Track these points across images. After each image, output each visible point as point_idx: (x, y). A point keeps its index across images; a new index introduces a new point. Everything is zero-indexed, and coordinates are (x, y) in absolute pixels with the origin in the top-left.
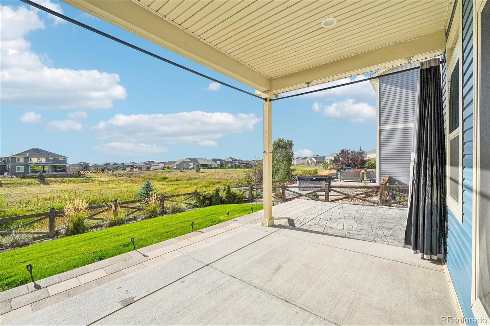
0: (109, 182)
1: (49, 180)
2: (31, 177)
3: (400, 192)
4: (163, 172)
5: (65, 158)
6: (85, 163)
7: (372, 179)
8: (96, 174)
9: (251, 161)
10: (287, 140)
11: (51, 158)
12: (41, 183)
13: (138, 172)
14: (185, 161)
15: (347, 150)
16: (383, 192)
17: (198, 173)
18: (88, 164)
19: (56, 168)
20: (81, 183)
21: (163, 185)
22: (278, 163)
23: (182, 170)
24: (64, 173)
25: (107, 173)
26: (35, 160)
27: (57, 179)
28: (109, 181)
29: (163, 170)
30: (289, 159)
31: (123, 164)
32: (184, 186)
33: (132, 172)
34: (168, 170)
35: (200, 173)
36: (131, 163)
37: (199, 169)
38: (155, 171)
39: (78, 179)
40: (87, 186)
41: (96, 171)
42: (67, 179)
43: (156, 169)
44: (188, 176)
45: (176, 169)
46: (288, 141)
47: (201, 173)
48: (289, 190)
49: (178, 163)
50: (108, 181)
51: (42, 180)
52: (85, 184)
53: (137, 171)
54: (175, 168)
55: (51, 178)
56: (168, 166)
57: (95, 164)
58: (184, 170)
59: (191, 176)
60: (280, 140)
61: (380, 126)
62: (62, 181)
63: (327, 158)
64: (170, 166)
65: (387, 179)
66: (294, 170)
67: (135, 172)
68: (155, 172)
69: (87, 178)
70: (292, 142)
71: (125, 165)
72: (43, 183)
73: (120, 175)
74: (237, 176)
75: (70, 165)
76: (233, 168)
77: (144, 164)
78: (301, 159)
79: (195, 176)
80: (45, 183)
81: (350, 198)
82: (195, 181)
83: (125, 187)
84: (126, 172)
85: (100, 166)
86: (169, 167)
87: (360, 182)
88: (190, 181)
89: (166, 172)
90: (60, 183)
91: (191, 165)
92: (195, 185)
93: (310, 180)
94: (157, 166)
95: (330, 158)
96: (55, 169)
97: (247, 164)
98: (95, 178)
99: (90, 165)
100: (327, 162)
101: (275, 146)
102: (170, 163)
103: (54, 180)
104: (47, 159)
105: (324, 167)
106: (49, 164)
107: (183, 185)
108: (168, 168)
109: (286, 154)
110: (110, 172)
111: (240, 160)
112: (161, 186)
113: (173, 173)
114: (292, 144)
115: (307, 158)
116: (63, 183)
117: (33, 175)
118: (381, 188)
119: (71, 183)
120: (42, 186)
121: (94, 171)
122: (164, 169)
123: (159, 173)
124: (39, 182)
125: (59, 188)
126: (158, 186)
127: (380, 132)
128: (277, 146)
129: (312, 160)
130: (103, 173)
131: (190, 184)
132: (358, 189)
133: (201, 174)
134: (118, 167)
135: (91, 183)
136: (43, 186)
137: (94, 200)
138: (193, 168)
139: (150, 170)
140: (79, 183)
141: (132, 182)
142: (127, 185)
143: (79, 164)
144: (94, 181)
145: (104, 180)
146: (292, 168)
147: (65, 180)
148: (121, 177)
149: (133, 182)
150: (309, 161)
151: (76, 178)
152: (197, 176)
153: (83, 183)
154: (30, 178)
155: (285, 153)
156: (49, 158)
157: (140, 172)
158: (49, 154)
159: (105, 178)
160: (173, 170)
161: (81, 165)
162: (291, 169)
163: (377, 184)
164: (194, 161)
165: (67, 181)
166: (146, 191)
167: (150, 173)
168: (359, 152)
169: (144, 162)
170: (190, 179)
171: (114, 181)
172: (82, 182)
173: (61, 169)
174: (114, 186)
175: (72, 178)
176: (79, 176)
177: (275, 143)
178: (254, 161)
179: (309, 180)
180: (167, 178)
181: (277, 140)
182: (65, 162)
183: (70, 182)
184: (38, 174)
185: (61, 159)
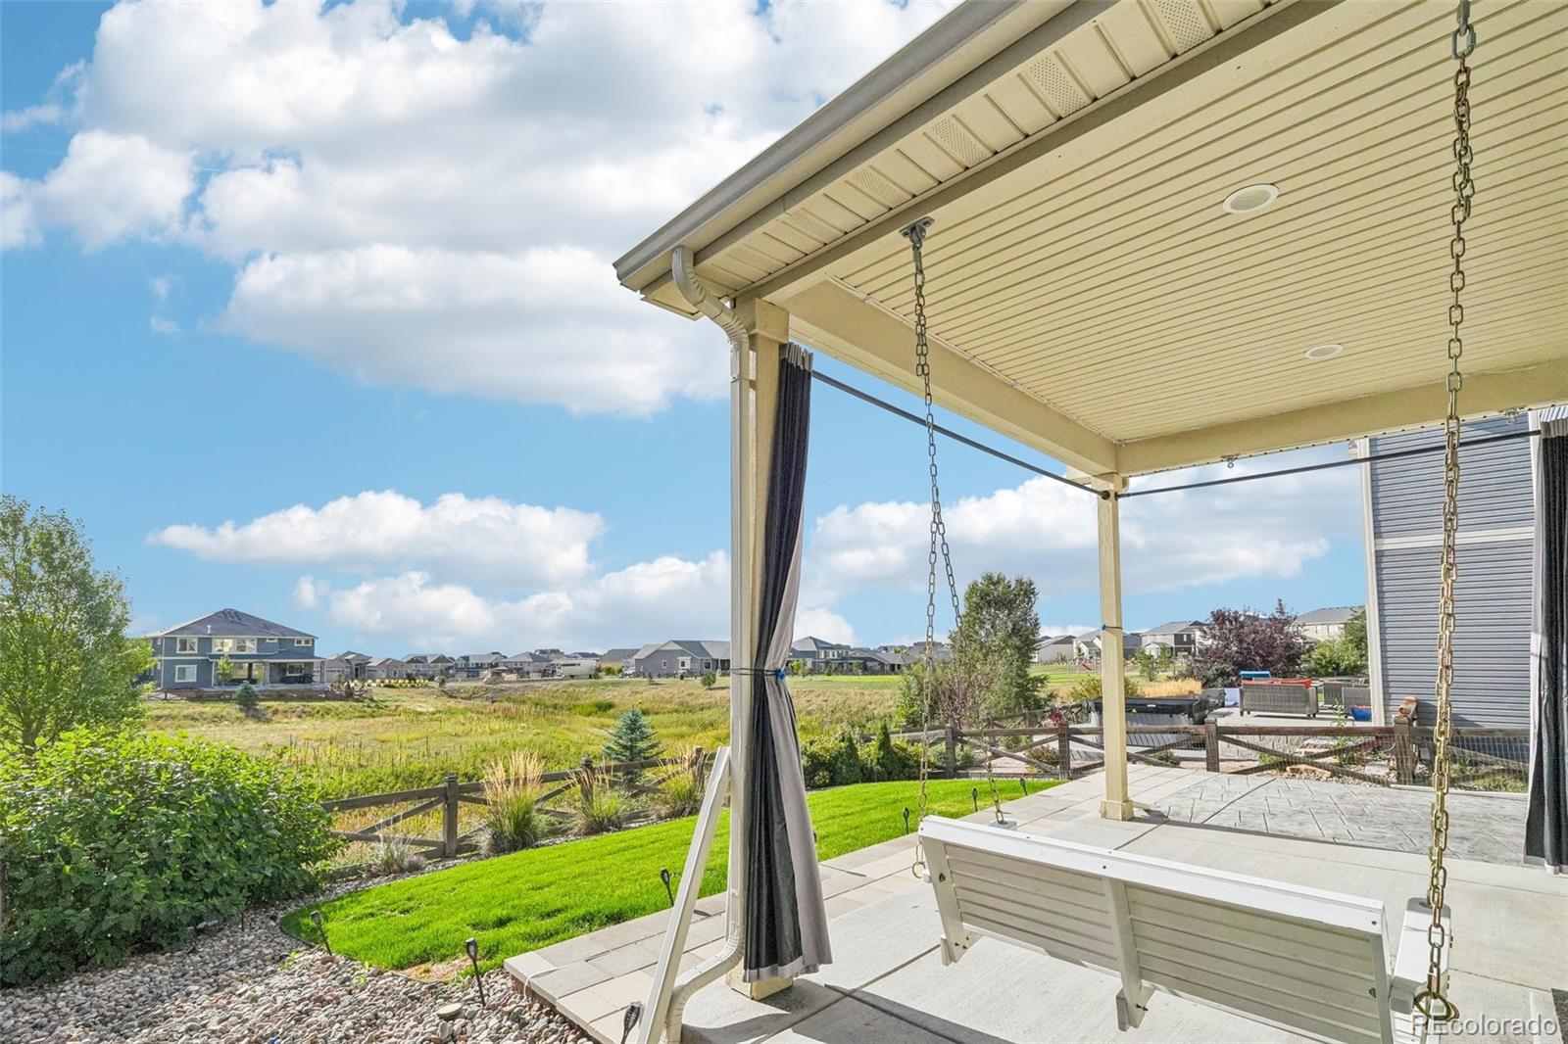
0: (437, 715)
1: (269, 707)
2: (218, 698)
3: (1463, 747)
4: (594, 683)
5: (311, 640)
6: (359, 655)
7: (1353, 710)
8: (395, 690)
9: (875, 651)
10: (1017, 581)
11: (272, 639)
12: (247, 716)
13: (517, 685)
14: (664, 649)
15: (1236, 612)
16: (1405, 747)
17: (711, 689)
18: (367, 660)
19: (284, 671)
20: (359, 717)
21: (602, 726)
22: (985, 656)
23: (656, 680)
24: (308, 686)
25: (426, 686)
26: (227, 645)
27: (289, 704)
28: (440, 712)
29: (593, 680)
30: (1025, 641)
31: (466, 658)
32: (672, 730)
33: (499, 686)
34: (608, 679)
35: (715, 689)
36: (488, 655)
37: (711, 677)
38: (569, 682)
39: (347, 705)
40: (377, 726)
41: (392, 681)
42: (317, 704)
43: (572, 677)
44: (677, 700)
45: (637, 675)
46: (1019, 582)
47: (718, 688)
48: (1081, 741)
49: (640, 656)
50: (433, 714)
51: (249, 708)
52: (371, 720)
53: (514, 682)
54: (631, 672)
55: (275, 700)
56: (609, 665)
57: (388, 659)
58: (663, 680)
59: (688, 698)
60: (989, 578)
61: (1375, 538)
62: (303, 711)
63: (1146, 640)
64: (616, 666)
65: (1412, 707)
66: (1042, 680)
67: (507, 685)
68: (571, 685)
69: (375, 701)
70: (1031, 584)
71: (471, 661)
72: (252, 716)
73: (463, 695)
74: (840, 699)
75: (323, 663)
76: (819, 673)
77: (531, 660)
78: (1054, 643)
79: (701, 701)
80: (259, 717)
81: (1288, 768)
82: (707, 716)
83: (492, 732)
84: (480, 684)
85: (402, 664)
86: (610, 668)
87: (1309, 718)
88: (691, 717)
89: (606, 684)
90: (300, 717)
91: (683, 664)
92: (704, 727)
93: (1138, 712)
94: (574, 665)
95: (1159, 639)
96: (281, 673)
97: (866, 660)
98: (397, 704)
99: (374, 663)
100: (1147, 653)
101: (975, 600)
102: (616, 654)
103: (281, 708)
104: (261, 641)
105: (1143, 671)
106: (265, 657)
107: (667, 727)
108: (609, 671)
109: (1014, 625)
110: (435, 684)
111: (839, 647)
112: (597, 729)
113: (626, 690)
114: (1033, 593)
115: (1074, 637)
116: (308, 718)
117: (225, 692)
118: (1396, 735)
119: (329, 716)
120: (251, 725)
121: (387, 681)
122: (596, 677)
123: (583, 689)
124: (242, 715)
125: (301, 732)
126: (589, 729)
127: (1377, 557)
128: (982, 598)
129: (1094, 645)
130: (413, 686)
131: (690, 726)
132: (1311, 741)
133: (719, 694)
134: (450, 668)
135: (389, 719)
136: (254, 726)
137: (416, 769)
138: (691, 673)
139: (555, 677)
140: (354, 717)
141: (508, 716)
142: (496, 725)
143: (340, 659)
144: (394, 713)
145: (421, 710)
146: (1033, 672)
147: (314, 709)
148: (466, 699)
149: (512, 718)
150: (1085, 649)
151: (342, 703)
152: (708, 700)
153: (363, 717)
154: (217, 701)
155: (1010, 625)
156: (267, 641)
157: (523, 684)
158: (267, 626)
159: (424, 702)
160: (627, 679)
161: (347, 660)
162: (1032, 676)
163: (1377, 721)
164: (694, 647)
165: (318, 712)
166: (631, 740)
167: (555, 689)
168: (1275, 619)
169: (531, 654)
170: (685, 708)
171: (451, 712)
172: (358, 714)
173: (298, 675)
174: (460, 729)
175: (332, 703)
176: (349, 695)
177: (973, 589)
178: (886, 649)
179: (1134, 711)
180: (610, 706)
181: (980, 580)
182: (309, 652)
183: (328, 714)
184: (239, 689)
185: (299, 642)
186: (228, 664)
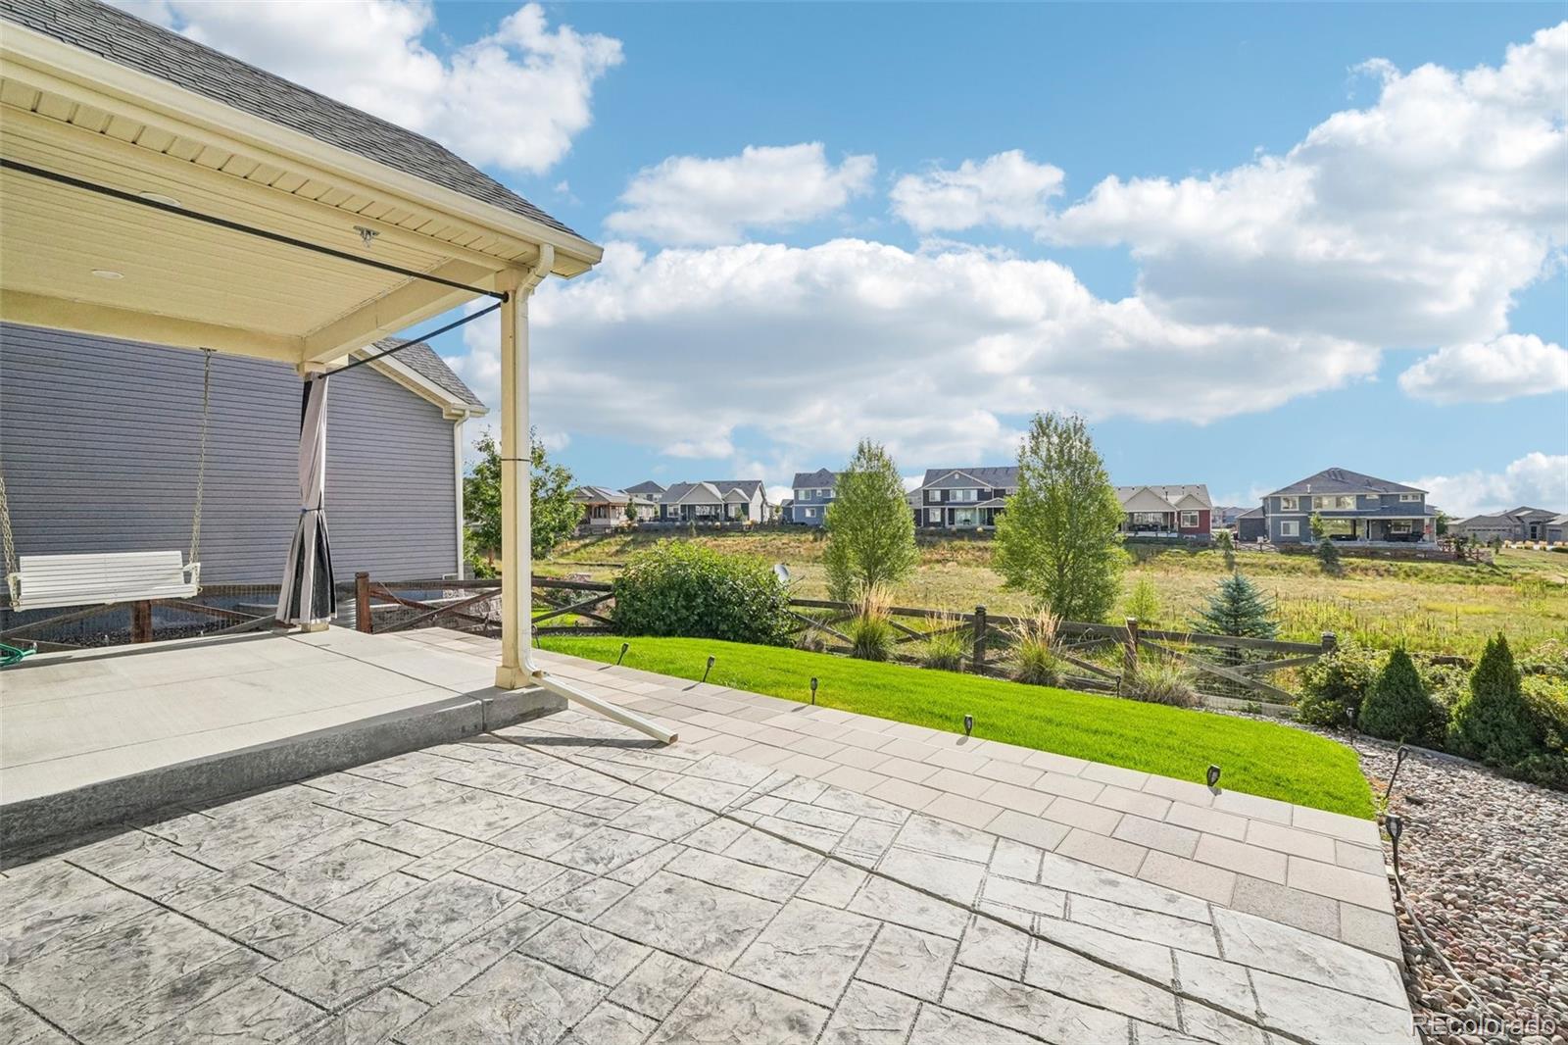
1: (1351, 564)
5: (1420, 495)
6: (1540, 512)
11: (1374, 496)
12: (1322, 571)
19: (1389, 529)
20: (1455, 582)
24: (1411, 545)
27: (1376, 562)
39: (1448, 568)
42: (1409, 564)
51: (1327, 563)
52: (1471, 588)
55: (1362, 557)
62: (1387, 571)
69: (1495, 566)
72: (1328, 571)
75: (1433, 519)
80: (1336, 572)
90: (1380, 576)
96: (1382, 530)
99: (1560, 522)
103: (1363, 565)
104: (1360, 499)
106: (1367, 514)
116: (1388, 575)
117: (1312, 547)
119: (1415, 578)
124: (1319, 569)
140: (1449, 581)
147: (1401, 569)
151: (1440, 564)
153: (1460, 583)
154: (1300, 555)
156: (1368, 497)
158: (1370, 483)
165: (1405, 572)
172: (1459, 579)
173: (1405, 532)
175: (1430, 565)
176: (1459, 557)
182: (1418, 508)
183: (1416, 575)
185: (1406, 497)
186: (1319, 520)
